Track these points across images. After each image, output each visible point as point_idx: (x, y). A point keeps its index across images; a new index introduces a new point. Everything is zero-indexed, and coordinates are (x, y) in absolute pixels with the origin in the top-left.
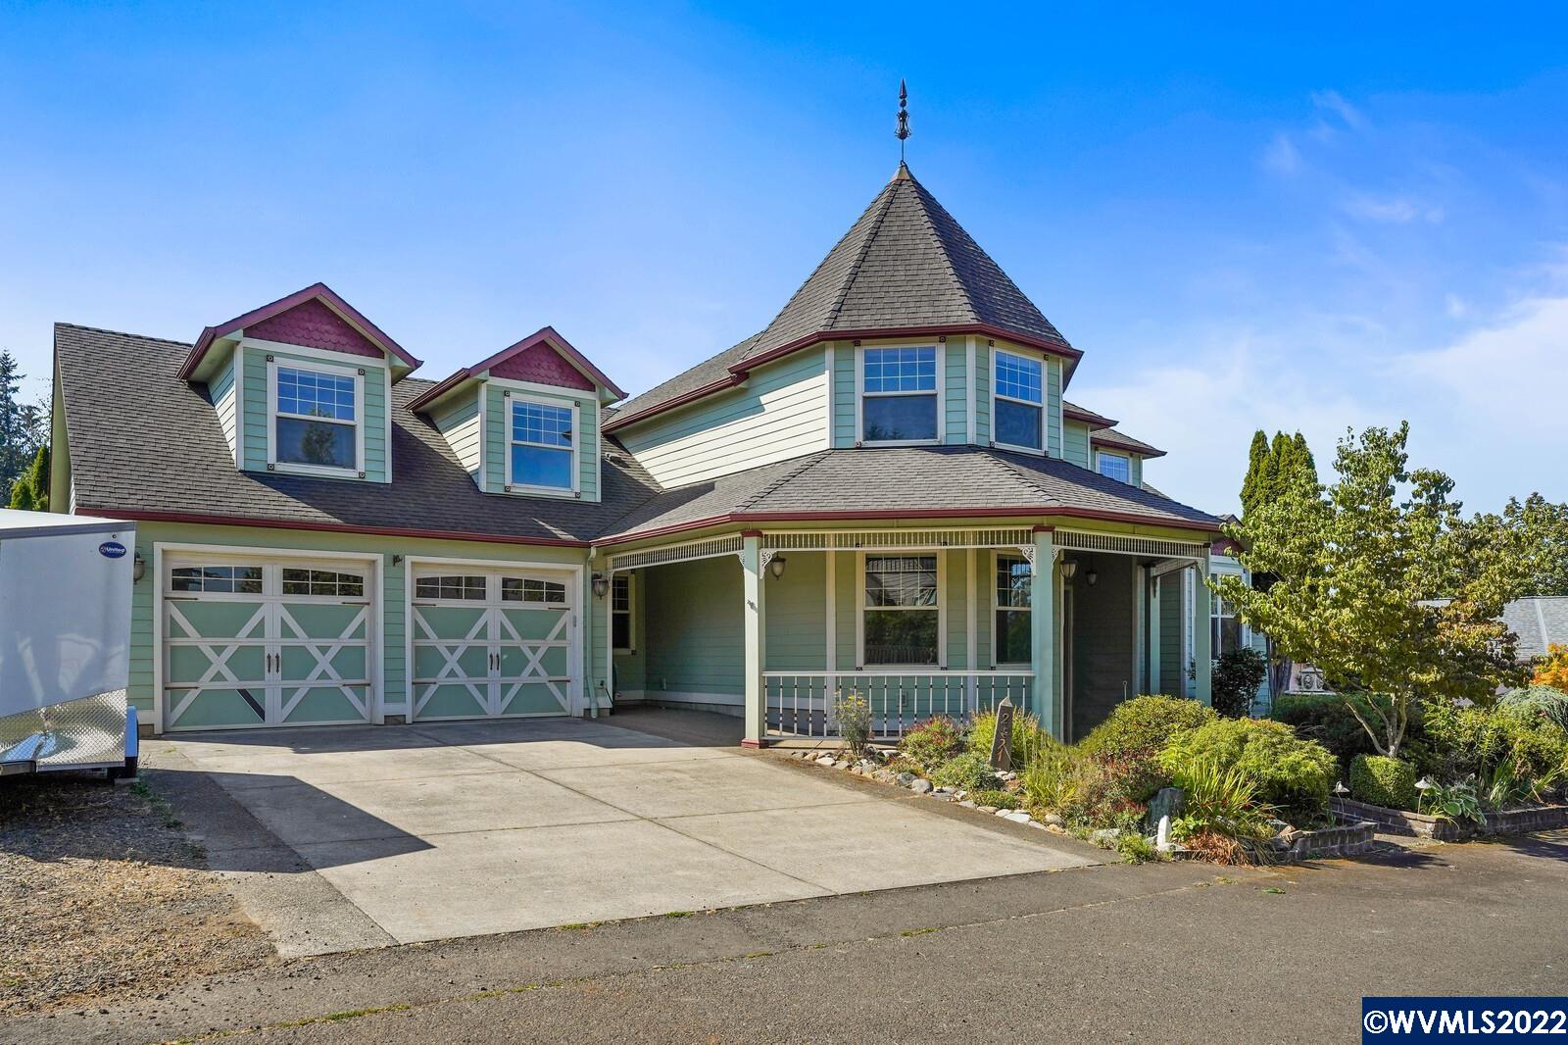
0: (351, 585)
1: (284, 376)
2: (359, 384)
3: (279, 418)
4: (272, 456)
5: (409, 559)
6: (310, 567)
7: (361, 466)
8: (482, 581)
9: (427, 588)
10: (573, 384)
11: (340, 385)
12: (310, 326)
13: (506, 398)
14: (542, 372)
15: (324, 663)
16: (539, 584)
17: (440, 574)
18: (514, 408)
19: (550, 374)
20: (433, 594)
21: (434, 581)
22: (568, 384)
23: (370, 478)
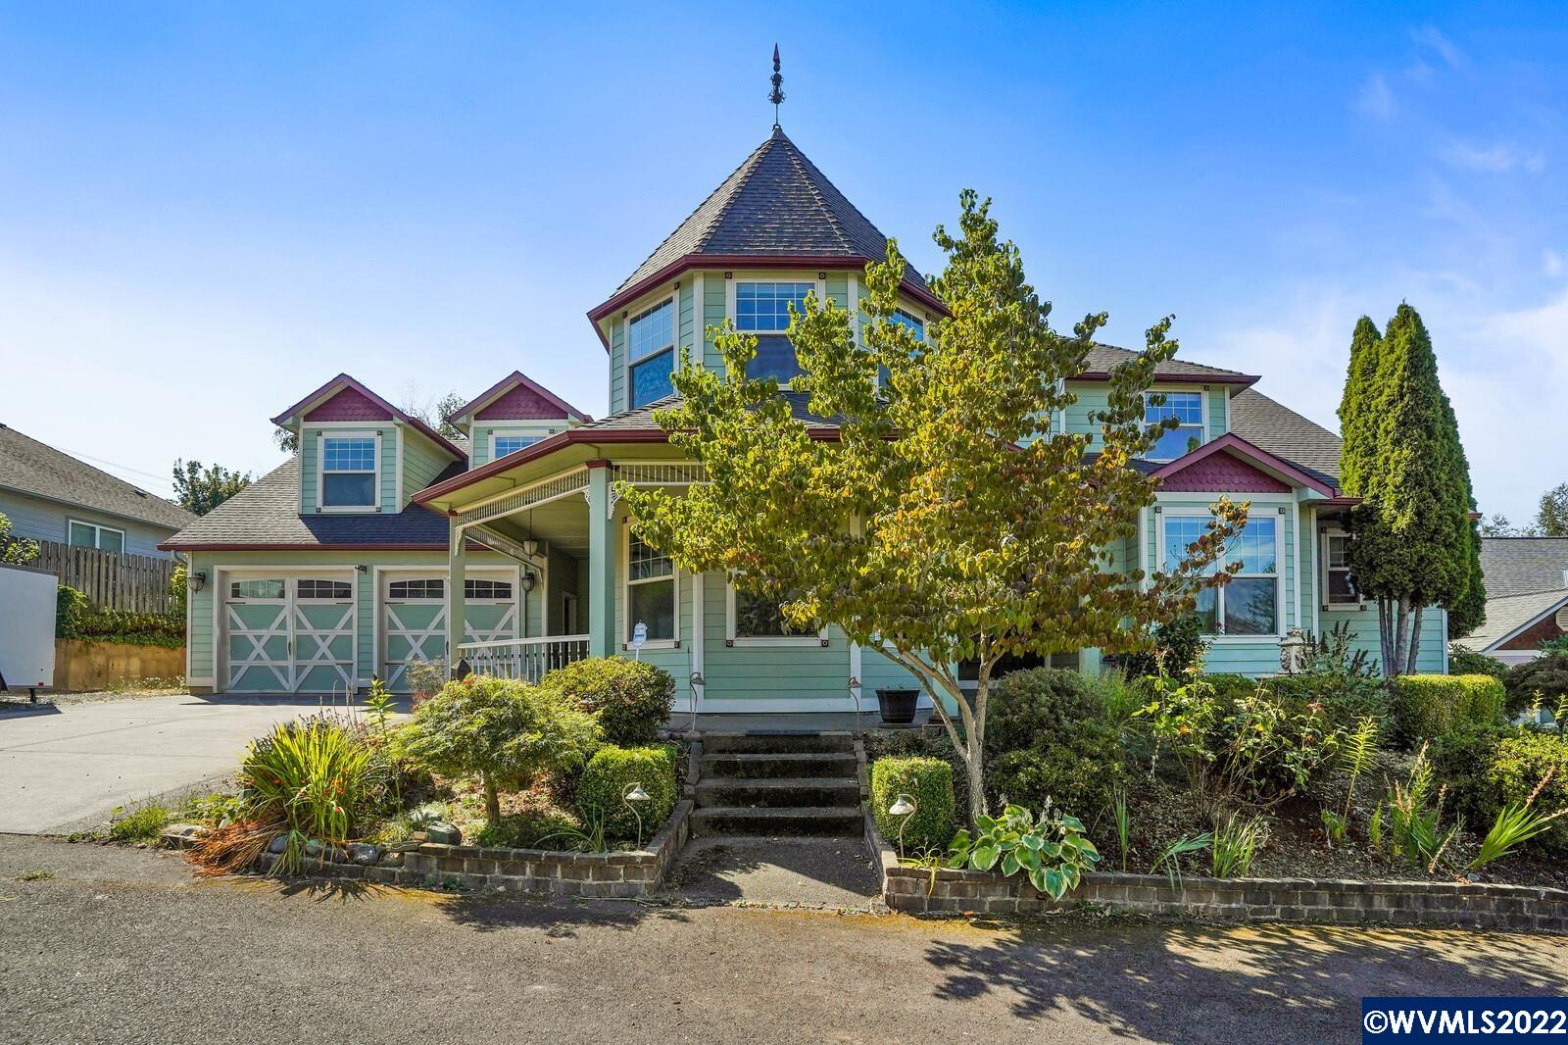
0: (344, 591)
1: (329, 444)
2: (378, 441)
3: (325, 475)
4: (319, 503)
5: (376, 569)
6: (315, 578)
7: (378, 504)
8: (440, 583)
9: (399, 590)
10: (549, 416)
11: (365, 446)
12: (346, 406)
13: (490, 436)
14: (521, 410)
15: (324, 647)
16: (489, 584)
17: (407, 578)
18: (496, 443)
19: (528, 410)
20: (402, 594)
21: (403, 584)
22: (543, 416)
23: (385, 511)
